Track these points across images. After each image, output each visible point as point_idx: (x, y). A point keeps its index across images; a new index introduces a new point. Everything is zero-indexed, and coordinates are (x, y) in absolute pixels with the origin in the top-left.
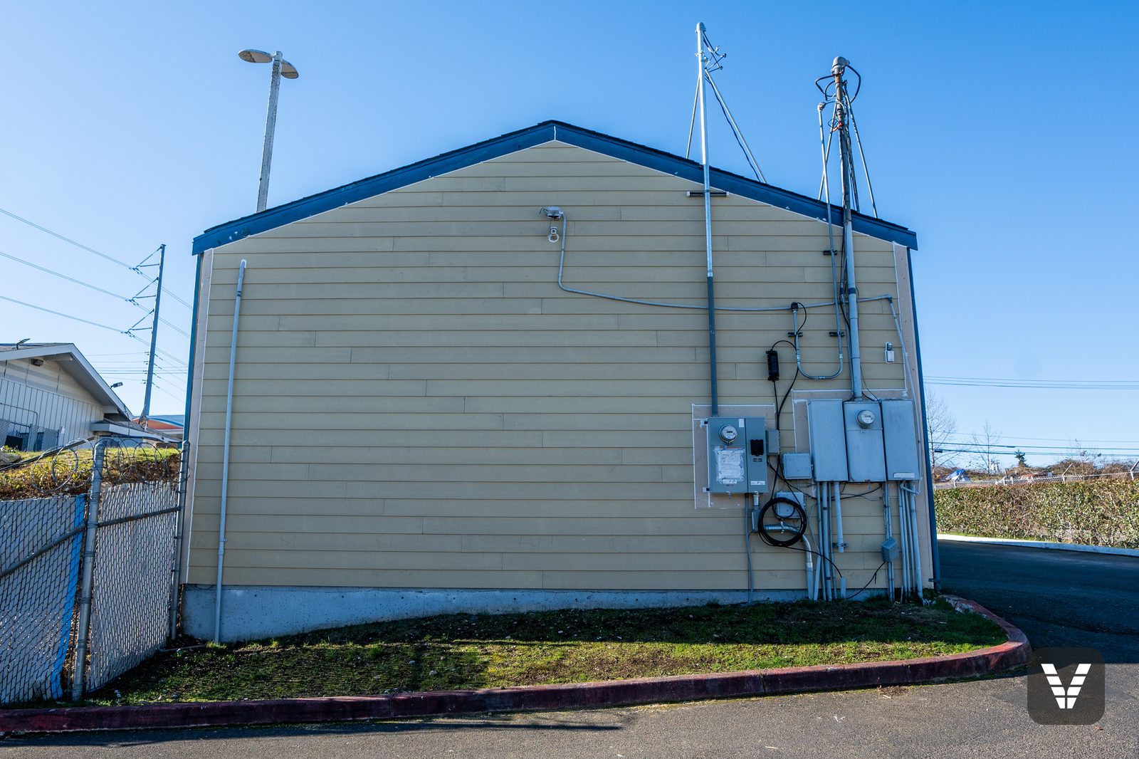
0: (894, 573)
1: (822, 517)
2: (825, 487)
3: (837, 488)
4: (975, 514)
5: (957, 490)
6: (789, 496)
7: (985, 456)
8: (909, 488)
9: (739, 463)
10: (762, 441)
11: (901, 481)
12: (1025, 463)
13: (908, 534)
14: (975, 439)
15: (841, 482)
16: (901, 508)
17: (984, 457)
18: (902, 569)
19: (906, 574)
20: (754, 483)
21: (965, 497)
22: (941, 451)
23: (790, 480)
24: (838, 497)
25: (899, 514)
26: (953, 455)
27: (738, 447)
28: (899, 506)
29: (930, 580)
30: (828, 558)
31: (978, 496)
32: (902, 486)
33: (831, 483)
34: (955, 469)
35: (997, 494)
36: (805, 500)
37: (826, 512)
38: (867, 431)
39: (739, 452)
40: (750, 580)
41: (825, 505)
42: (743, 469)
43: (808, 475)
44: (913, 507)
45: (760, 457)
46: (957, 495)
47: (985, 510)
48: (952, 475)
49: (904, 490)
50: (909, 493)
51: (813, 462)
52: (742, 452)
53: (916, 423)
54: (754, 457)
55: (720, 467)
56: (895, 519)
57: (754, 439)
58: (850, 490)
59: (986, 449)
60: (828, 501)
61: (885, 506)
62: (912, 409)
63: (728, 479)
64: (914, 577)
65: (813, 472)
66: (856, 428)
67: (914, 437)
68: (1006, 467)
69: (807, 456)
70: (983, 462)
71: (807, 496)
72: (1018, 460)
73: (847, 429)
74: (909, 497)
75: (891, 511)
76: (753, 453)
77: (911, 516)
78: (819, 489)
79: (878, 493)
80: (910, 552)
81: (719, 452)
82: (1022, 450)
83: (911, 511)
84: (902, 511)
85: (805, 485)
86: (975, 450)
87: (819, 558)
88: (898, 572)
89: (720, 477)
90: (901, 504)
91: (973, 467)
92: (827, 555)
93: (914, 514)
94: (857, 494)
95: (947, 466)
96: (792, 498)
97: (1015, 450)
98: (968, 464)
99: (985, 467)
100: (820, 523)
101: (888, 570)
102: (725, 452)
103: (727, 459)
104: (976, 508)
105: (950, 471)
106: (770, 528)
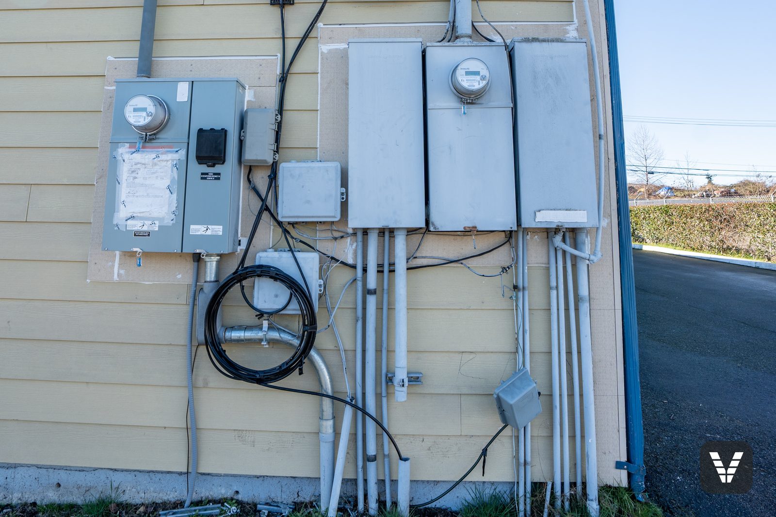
0: (533, 446)
1: (364, 309)
2: (373, 241)
3: (401, 243)
4: (684, 229)
5: (667, 207)
6: (282, 261)
7: (686, 177)
8: (575, 246)
9: (167, 182)
10: (224, 132)
11: (557, 230)
12: (712, 182)
13: (569, 353)
14: (678, 165)
15: (411, 231)
16: (554, 293)
17: (684, 178)
18: (551, 437)
19: (562, 447)
20: (197, 229)
21: (674, 213)
22: (652, 173)
23: (293, 224)
24: (401, 265)
25: (549, 304)
26: (662, 176)
27: (170, 146)
28: (550, 288)
29: (619, 465)
30: (373, 414)
31: (687, 213)
32: (558, 240)
33: (387, 233)
34: (663, 186)
35: (705, 212)
36: (322, 273)
37: (372, 300)
38: (474, 110)
39: (170, 156)
40: (193, 451)
41: (372, 283)
42: (175, 196)
43: (331, 212)
44: (584, 291)
45: (218, 168)
46: (667, 212)
47: (694, 226)
48: (661, 191)
49: (564, 252)
50: (574, 258)
51: (344, 183)
52: (176, 156)
53: (594, 98)
54: (204, 168)
55: (123, 192)
56: (540, 316)
57: (207, 127)
58: (433, 249)
59: (686, 171)
60: (380, 271)
61: (516, 287)
62: (585, 61)
63: (141, 218)
64: (579, 459)
65: (344, 206)
66: (452, 102)
67: (589, 124)
68: (699, 185)
69: (332, 169)
70: (684, 182)
71: (329, 260)
72: (707, 180)
73: (430, 105)
74: (574, 266)
75: (533, 296)
76: (201, 159)
77: (577, 309)
78: (360, 244)
79: (502, 256)
80: (571, 395)
81: (126, 157)
82: (710, 173)
83: (578, 299)
84: (557, 299)
85: (329, 235)
86: (679, 172)
87: (348, 411)
88: (541, 444)
89: (122, 213)
90: (553, 284)
91: (675, 185)
92: (371, 408)
93: (584, 308)
94: (452, 257)
95: (658, 184)
96: (289, 268)
97: (706, 172)
98: (673, 183)
99: (685, 184)
100: (360, 324)
101: (517, 437)
102: (137, 157)
103: (142, 172)
104: (685, 224)
105: (659, 188)
106: (235, 335)
